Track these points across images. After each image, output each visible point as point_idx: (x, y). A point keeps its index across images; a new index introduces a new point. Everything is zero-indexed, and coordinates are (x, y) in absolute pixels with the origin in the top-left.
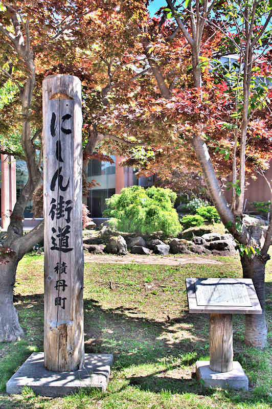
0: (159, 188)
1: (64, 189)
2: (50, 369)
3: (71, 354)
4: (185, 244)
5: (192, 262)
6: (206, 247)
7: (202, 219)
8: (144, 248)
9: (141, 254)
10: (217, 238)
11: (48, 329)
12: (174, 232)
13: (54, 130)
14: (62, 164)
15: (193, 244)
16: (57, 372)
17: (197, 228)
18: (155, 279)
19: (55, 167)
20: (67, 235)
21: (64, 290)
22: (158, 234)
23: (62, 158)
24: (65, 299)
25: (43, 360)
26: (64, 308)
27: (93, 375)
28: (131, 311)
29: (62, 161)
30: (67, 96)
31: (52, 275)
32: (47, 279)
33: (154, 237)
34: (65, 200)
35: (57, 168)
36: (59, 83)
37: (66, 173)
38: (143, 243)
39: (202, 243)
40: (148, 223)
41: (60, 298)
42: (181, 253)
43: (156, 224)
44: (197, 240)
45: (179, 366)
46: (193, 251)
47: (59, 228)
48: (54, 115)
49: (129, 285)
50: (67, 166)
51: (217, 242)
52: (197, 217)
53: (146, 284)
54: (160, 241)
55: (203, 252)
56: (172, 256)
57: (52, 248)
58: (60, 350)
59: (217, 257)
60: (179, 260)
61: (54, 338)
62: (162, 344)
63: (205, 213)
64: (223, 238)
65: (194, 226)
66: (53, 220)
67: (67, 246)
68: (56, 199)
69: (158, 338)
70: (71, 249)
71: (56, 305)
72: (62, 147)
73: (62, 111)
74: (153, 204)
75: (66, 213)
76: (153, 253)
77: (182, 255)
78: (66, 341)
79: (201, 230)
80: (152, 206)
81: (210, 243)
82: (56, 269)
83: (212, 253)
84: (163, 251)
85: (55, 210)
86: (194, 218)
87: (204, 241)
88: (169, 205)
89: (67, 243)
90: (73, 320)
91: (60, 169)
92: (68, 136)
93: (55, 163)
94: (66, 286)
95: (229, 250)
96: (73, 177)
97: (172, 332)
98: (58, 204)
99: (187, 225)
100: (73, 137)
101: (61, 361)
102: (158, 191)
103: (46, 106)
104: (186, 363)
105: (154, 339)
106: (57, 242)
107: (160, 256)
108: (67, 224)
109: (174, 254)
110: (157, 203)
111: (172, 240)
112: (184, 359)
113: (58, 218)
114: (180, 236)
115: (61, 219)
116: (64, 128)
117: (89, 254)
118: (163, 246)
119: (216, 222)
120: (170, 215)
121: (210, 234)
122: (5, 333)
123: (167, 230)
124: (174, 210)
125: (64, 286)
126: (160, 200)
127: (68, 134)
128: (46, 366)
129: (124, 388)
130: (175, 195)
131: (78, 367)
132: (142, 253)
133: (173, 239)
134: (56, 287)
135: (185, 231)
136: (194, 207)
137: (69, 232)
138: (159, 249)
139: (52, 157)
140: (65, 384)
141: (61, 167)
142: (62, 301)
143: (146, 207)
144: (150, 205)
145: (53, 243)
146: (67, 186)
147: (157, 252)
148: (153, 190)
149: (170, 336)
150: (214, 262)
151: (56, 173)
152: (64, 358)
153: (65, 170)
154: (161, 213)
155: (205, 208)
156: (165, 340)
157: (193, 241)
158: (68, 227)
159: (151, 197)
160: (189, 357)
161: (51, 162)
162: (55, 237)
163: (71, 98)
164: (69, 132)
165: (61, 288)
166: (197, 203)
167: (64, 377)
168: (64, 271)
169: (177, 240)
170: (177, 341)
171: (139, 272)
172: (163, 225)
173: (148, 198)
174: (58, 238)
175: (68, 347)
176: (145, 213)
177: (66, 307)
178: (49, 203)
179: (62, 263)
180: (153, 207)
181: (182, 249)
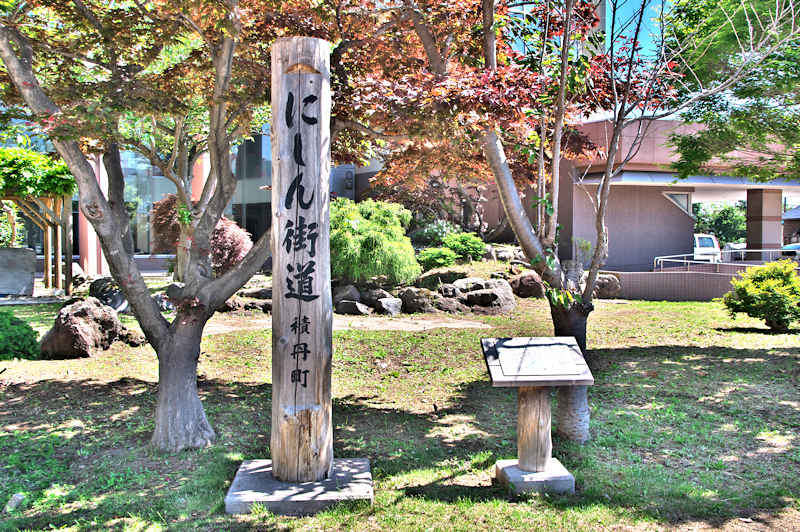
0: (379, 203)
1: (306, 207)
2: (284, 479)
3: (317, 455)
4: (428, 296)
5: (444, 325)
6: (462, 301)
7: (453, 254)
8: (359, 305)
9: (355, 314)
10: (478, 287)
11: (282, 419)
12: (407, 276)
13: (292, 118)
14: (303, 169)
15: (440, 296)
16: (297, 482)
17: (443, 270)
18: (390, 354)
19: (293, 175)
20: (310, 275)
21: (305, 358)
22: (379, 280)
23: (304, 159)
24: (306, 372)
25: (270, 469)
26: (305, 385)
27: (350, 484)
28: (370, 400)
29: (304, 165)
30: (312, 68)
31: (287, 336)
32: (279, 344)
33: (374, 286)
34: (308, 223)
35: (296, 174)
36: (300, 50)
37: (308, 183)
38: (357, 295)
39: (454, 294)
40: (364, 261)
41: (300, 371)
42: (422, 311)
43: (379, 262)
44: (446, 290)
45: (470, 471)
46: (440, 308)
47: (299, 266)
48: (291, 97)
49: (349, 363)
50: (311, 173)
51: (479, 292)
52: (445, 251)
53: (378, 361)
54: (385, 292)
55: (458, 309)
56: (407, 318)
57: (288, 296)
58: (301, 449)
59: (482, 317)
60: (421, 322)
61: (291, 431)
62: (437, 443)
63: (457, 243)
64: (487, 286)
65: (440, 265)
66: (288, 251)
67: (310, 292)
68: (294, 222)
69: (427, 436)
70: (317, 297)
71: (293, 381)
72: (303, 143)
73: (303, 92)
74: (372, 230)
75: (308, 243)
76: (374, 312)
77: (424, 315)
78: (310, 435)
79: (450, 273)
80: (371, 232)
81: (466, 294)
82: (294, 326)
83: (472, 311)
84: (390, 309)
85: (292, 239)
86: (440, 253)
87: (458, 291)
88: (399, 231)
89: (310, 287)
90: (319, 403)
91: (300, 177)
92: (312, 128)
93: (292, 168)
94: (309, 352)
95: (499, 305)
96: (319, 188)
97: (446, 425)
98: (297, 229)
99: (428, 264)
100: (319, 130)
101: (302, 466)
102: (378, 207)
103: (278, 82)
104: (477, 466)
105: (422, 437)
106: (295, 286)
107: (387, 317)
108: (310, 259)
109: (410, 313)
110: (378, 226)
111: (405, 290)
112: (475, 460)
113: (296, 250)
114: (416, 284)
115: (301, 251)
116: (307, 115)
117: (264, 315)
118: (390, 301)
119: (474, 259)
120: (400, 250)
121: (465, 280)
122: (187, 435)
123: (397, 274)
124: (407, 240)
125: (306, 352)
126: (384, 223)
127: (313, 124)
128: (275, 475)
129: (399, 500)
130: (408, 214)
131: (326, 476)
132: (357, 313)
133: (407, 288)
134: (293, 354)
135: (427, 274)
136: (436, 234)
137: (314, 270)
138: (384, 306)
139: (287, 158)
140: (316, 497)
141: (302, 174)
142: (303, 375)
143: (360, 234)
144: (367, 230)
145: (289, 287)
146: (310, 202)
147: (380, 310)
148: (369, 204)
149: (445, 432)
150: (478, 325)
151: (294, 182)
152: (307, 461)
153: (308, 179)
154: (386, 244)
155: (458, 236)
156: (441, 438)
157: (440, 292)
158: (312, 263)
159: (367, 218)
160: (481, 458)
161: (286, 167)
162: (291, 278)
163: (318, 72)
164: (313, 121)
165: (301, 356)
166: (441, 227)
167: (310, 489)
168: (306, 329)
169: (414, 289)
170: (459, 438)
171: (362, 342)
172: (390, 265)
173: (361, 219)
174: (296, 281)
175: (313, 445)
176: (359, 245)
177: (308, 385)
178: (283, 225)
179: (302, 318)
180: (373, 234)
181: (423, 304)
